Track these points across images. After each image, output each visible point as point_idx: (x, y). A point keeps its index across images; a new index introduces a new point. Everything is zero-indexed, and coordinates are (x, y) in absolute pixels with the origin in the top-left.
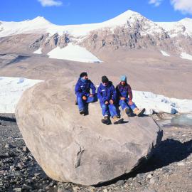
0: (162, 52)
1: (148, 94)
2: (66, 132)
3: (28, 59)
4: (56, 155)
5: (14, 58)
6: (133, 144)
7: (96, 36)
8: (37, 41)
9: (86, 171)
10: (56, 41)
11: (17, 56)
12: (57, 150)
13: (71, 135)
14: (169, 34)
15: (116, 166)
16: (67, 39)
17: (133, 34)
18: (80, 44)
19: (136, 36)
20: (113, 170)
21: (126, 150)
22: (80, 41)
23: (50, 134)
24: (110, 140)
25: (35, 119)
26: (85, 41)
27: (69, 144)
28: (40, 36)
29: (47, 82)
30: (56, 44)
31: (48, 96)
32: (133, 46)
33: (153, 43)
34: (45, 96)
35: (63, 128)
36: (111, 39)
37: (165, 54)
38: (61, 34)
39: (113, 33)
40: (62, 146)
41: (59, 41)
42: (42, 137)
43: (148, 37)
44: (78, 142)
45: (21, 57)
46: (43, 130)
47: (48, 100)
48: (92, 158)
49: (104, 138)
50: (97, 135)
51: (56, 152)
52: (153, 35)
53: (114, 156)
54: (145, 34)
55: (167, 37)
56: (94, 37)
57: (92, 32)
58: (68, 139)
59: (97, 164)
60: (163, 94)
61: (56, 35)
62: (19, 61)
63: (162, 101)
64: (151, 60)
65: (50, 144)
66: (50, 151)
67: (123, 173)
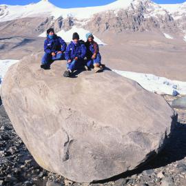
0: (165, 34)
1: (150, 76)
2: (51, 116)
3: (33, 43)
4: (42, 144)
5: (20, 41)
6: (139, 134)
7: (99, 19)
8: (42, 25)
9: (77, 166)
10: (61, 24)
11: (23, 39)
12: (42, 137)
13: (57, 119)
14: (172, 16)
15: (115, 162)
16: (71, 22)
17: (137, 16)
18: (84, 27)
19: (139, 18)
20: (112, 166)
21: (129, 142)
22: (84, 24)
23: (34, 117)
24: (107, 127)
25: (18, 99)
26: (89, 24)
27: (55, 131)
28: (45, 20)
29: (36, 55)
30: (60, 27)
31: (34, 71)
32: (136, 29)
33: (156, 25)
34: (30, 71)
35: (48, 110)
36: (115, 22)
37: (168, 36)
38: (65, 17)
39: (116, 15)
40: (47, 133)
41: (63, 25)
42: (26, 120)
43: (152, 19)
44: (66, 129)
45: (26, 41)
46: (27, 112)
47: (33, 76)
48: (83, 150)
49: (99, 124)
50: (91, 120)
51: (41, 139)
52: (157, 17)
53: (112, 149)
54: (149, 17)
55: (170, 19)
56: (98, 19)
57: (95, 15)
58: (54, 125)
59: (90, 158)
60: (166, 77)
61: (61, 18)
62: (24, 44)
63: (164, 83)
64: (154, 42)
65: (35, 129)
66: (36, 138)
67: (125, 170)
